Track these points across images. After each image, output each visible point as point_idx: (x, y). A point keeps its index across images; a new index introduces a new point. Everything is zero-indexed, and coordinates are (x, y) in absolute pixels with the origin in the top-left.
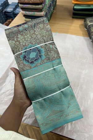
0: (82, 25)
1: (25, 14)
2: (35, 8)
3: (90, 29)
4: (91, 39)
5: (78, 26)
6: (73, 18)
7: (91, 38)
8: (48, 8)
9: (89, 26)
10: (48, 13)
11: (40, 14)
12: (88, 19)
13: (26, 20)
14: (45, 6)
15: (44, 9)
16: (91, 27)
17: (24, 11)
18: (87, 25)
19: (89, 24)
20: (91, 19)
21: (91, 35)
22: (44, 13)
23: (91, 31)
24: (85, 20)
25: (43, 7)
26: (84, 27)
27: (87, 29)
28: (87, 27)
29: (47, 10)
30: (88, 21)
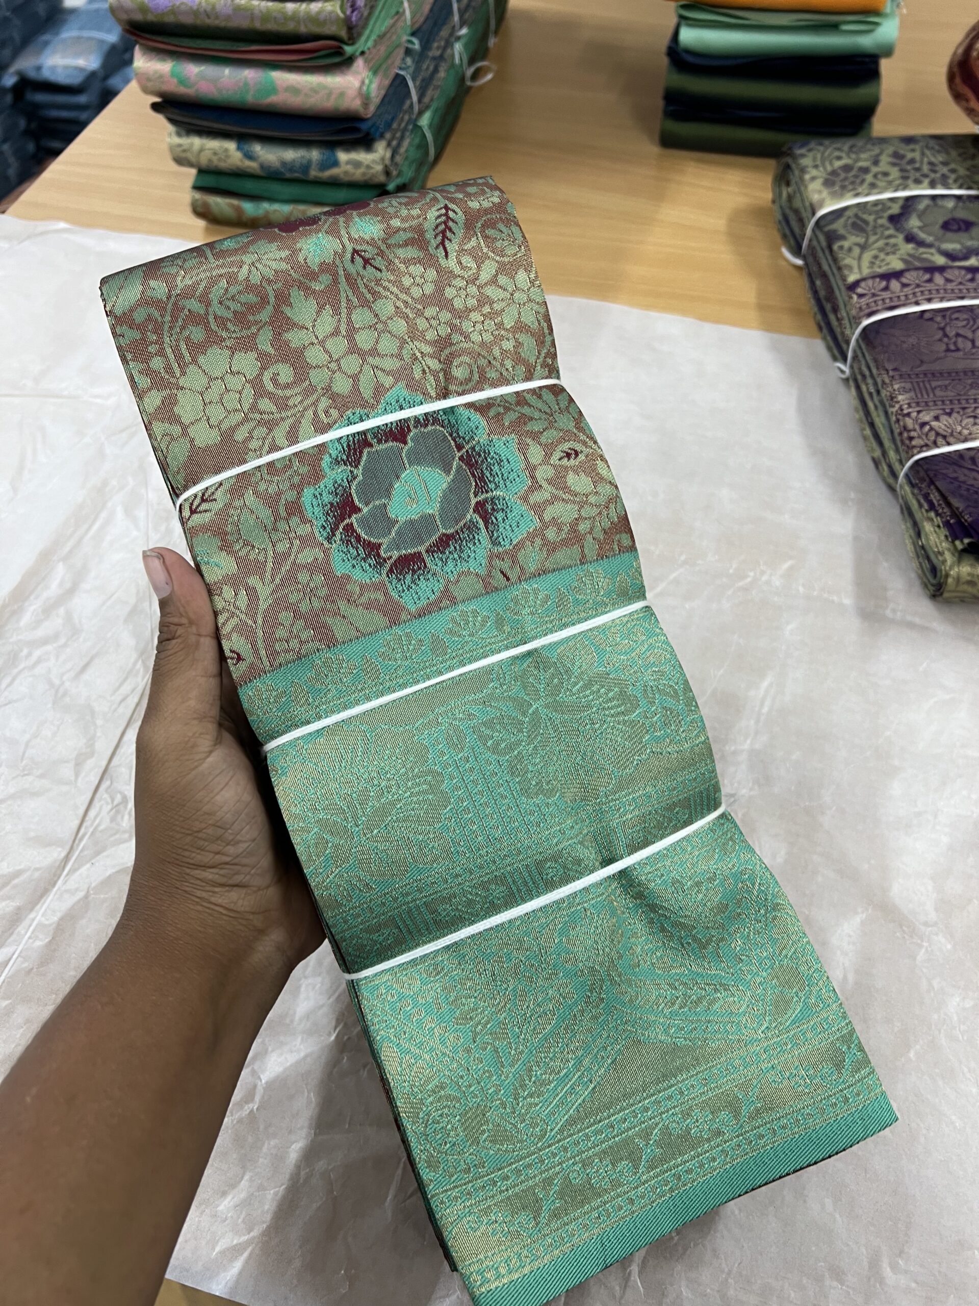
0: (757, 213)
1: (172, 87)
2: (271, 26)
3: (835, 260)
4: (845, 359)
5: (719, 223)
6: (669, 142)
7: (838, 349)
8: (413, 34)
9: (822, 223)
10: (410, 83)
11: (330, 94)
12: (819, 156)
13: (184, 151)
14: (380, 12)
15: (363, 39)
16: (842, 231)
17: (164, 60)
18: (804, 215)
19: (828, 201)
20: (839, 158)
21: (838, 319)
22: (367, 81)
23: (838, 277)
24: (788, 167)
25: (355, 13)
26: (778, 238)
27: (804, 258)
28: (803, 240)
29: (401, 52)
30: (813, 179)
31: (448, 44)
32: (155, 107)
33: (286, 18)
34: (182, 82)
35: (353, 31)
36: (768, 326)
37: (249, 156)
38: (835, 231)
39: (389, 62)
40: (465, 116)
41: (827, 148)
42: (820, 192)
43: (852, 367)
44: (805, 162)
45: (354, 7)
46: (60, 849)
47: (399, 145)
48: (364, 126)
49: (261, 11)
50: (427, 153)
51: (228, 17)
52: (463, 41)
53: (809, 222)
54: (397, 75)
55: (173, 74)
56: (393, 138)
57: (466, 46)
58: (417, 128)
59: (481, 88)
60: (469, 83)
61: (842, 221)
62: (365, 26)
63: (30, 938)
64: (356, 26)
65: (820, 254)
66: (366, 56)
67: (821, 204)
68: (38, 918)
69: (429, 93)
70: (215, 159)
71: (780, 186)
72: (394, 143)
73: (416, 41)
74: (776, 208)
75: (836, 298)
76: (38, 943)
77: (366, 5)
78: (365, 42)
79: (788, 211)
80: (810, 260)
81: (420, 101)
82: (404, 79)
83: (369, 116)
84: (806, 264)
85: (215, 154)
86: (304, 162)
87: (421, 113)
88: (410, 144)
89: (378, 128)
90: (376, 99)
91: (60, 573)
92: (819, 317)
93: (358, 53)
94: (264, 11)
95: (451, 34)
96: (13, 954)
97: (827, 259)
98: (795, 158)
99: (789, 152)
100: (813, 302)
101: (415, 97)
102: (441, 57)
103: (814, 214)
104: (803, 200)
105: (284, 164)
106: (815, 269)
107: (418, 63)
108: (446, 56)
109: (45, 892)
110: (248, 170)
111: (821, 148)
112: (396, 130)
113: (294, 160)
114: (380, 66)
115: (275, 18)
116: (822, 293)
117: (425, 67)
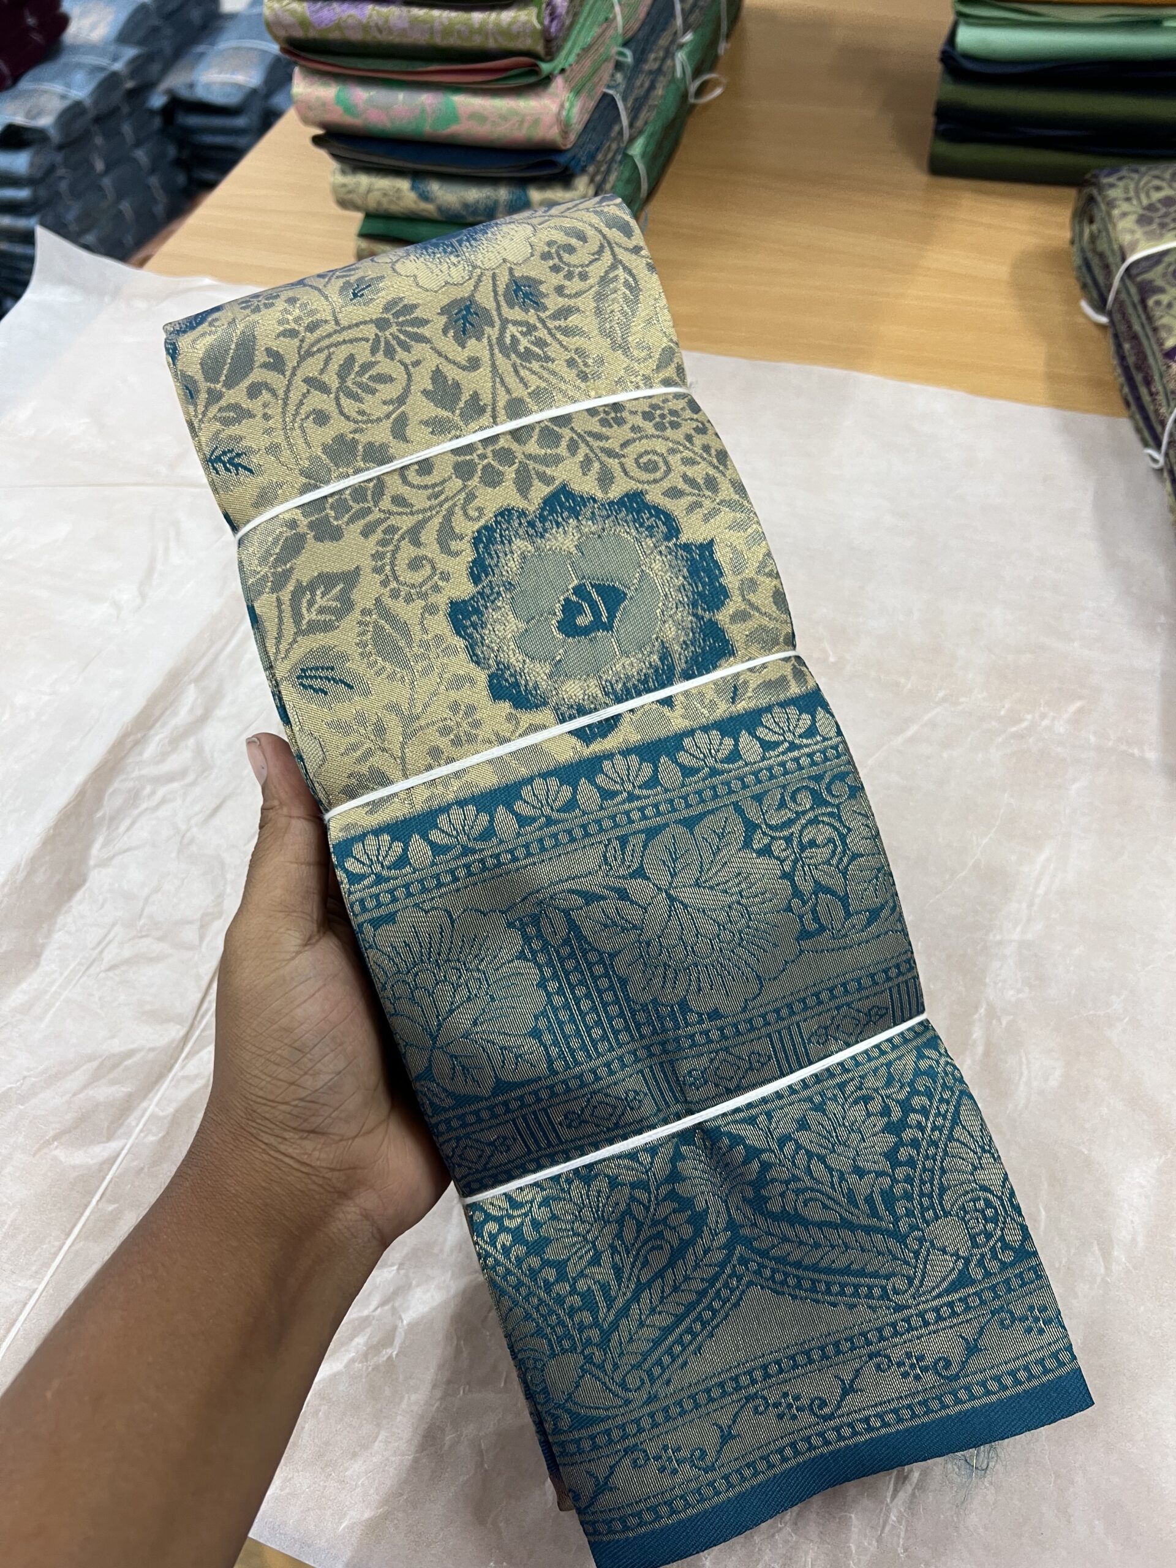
1: (338, 116)
4: (1158, 446)
5: (1001, 270)
7: (1150, 432)
8: (625, 44)
9: (1134, 272)
10: (620, 105)
11: (522, 122)
12: (1132, 186)
13: (350, 192)
14: (586, 20)
15: (563, 53)
16: (1160, 282)
17: (329, 85)
18: (1111, 260)
19: (1142, 244)
20: (1158, 189)
21: (1151, 394)
22: (567, 105)
23: (1153, 341)
24: (1091, 200)
25: (555, 23)
26: (1077, 290)
27: (1110, 314)
28: (1109, 291)
29: (611, 65)
30: (1124, 215)
31: (669, 54)
32: (317, 141)
33: (472, 31)
34: (348, 109)
35: (551, 45)
36: (1060, 402)
37: (425, 197)
38: (1151, 282)
39: (596, 79)
40: (686, 140)
41: (1144, 175)
42: (1132, 232)
43: (1167, 455)
44: (1112, 193)
45: (553, 16)
46: (179, 1027)
47: (604, 181)
48: (562, 160)
49: (441, 23)
50: (638, 188)
51: (403, 31)
52: (686, 50)
53: (1118, 268)
54: (605, 95)
55: (338, 100)
56: (597, 172)
57: (690, 55)
58: (626, 156)
59: (707, 106)
60: (692, 100)
61: (1160, 269)
62: (565, 39)
63: (141, 1131)
64: (556, 38)
65: (1130, 310)
66: (567, 73)
67: (1134, 247)
68: (152, 1108)
69: (643, 116)
70: (385, 200)
71: (1081, 222)
72: (598, 178)
73: (628, 53)
74: (1075, 249)
75: (1149, 367)
76: (151, 1138)
77: (568, 12)
78: (567, 57)
79: (1090, 255)
80: (1117, 317)
81: (631, 125)
82: (613, 99)
83: (569, 146)
84: (1112, 321)
85: (385, 195)
86: (490, 203)
87: (632, 140)
88: (618, 179)
89: (579, 161)
90: (577, 125)
91: (190, 696)
92: (1126, 390)
93: (556, 72)
94: (446, 22)
95: (673, 42)
96: (122, 1149)
97: (1139, 317)
98: (1101, 188)
99: (1093, 180)
100: (1119, 371)
101: (625, 121)
102: (659, 71)
103: (1124, 260)
104: (1110, 241)
105: (466, 206)
106: (1122, 328)
107: (630, 80)
108: (665, 68)
109: (160, 1077)
110: (425, 214)
111: (1136, 176)
112: (600, 164)
113: (478, 202)
114: (583, 86)
115: (459, 32)
116: (1131, 360)
117: (638, 83)
